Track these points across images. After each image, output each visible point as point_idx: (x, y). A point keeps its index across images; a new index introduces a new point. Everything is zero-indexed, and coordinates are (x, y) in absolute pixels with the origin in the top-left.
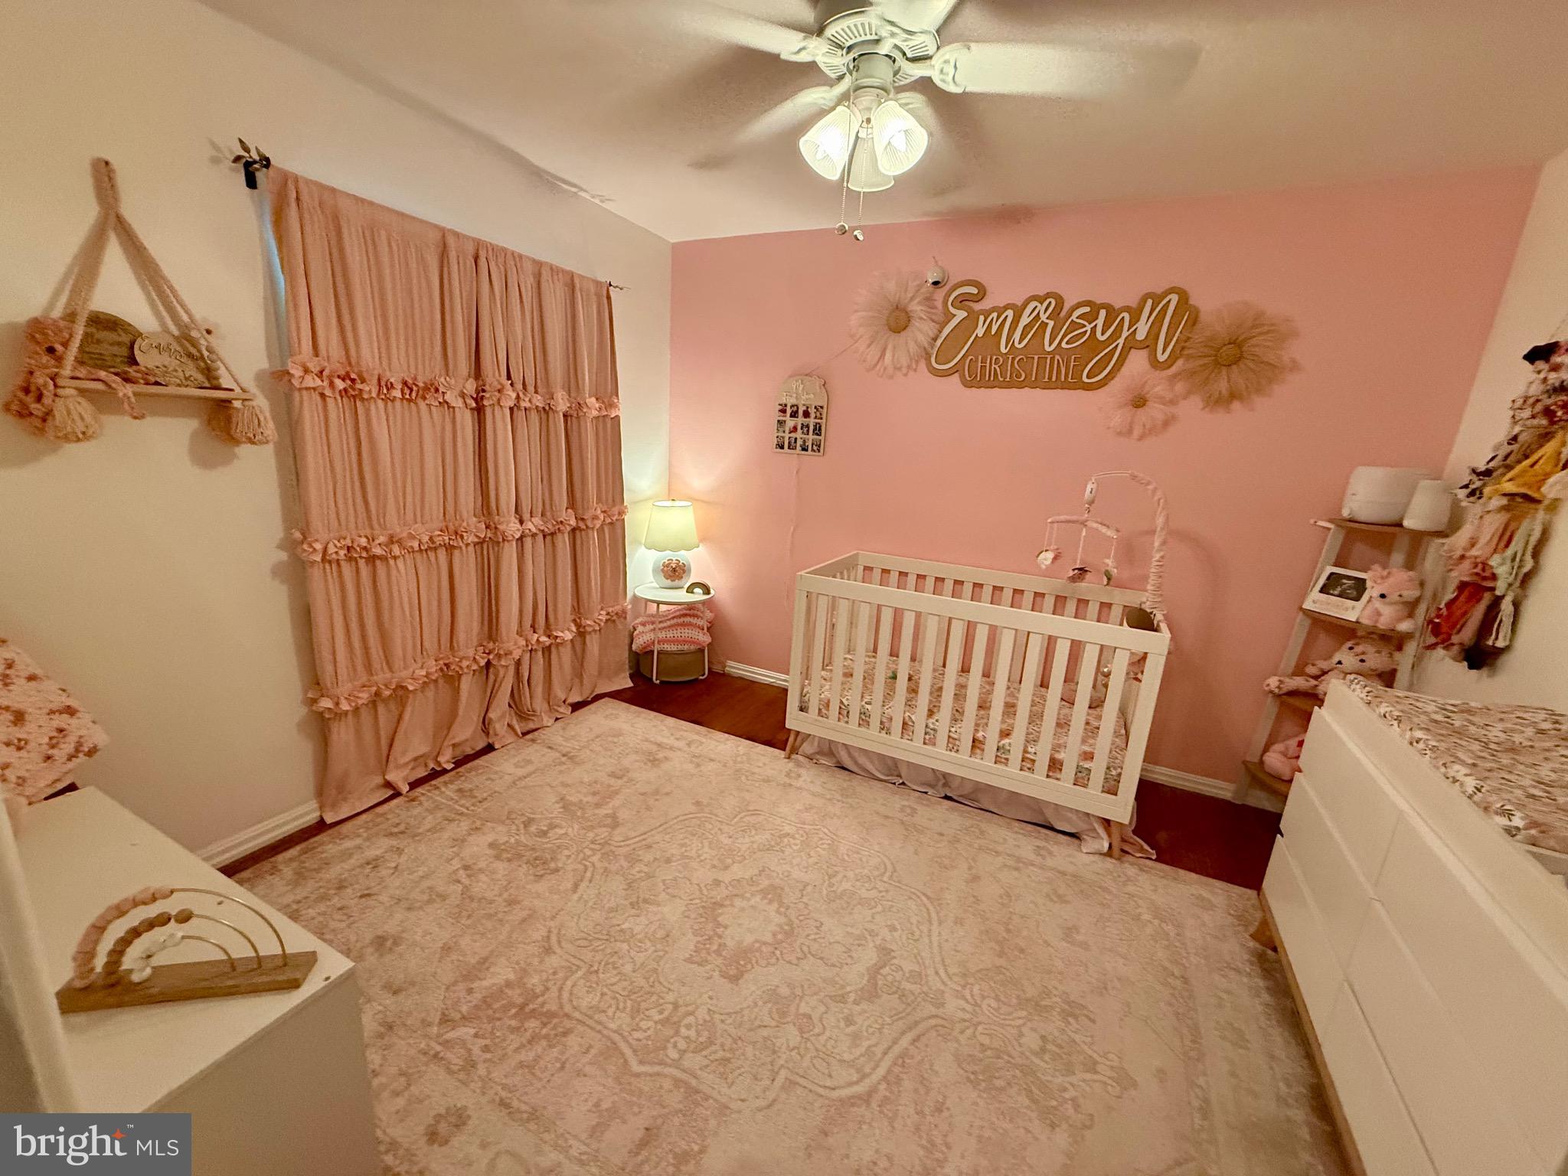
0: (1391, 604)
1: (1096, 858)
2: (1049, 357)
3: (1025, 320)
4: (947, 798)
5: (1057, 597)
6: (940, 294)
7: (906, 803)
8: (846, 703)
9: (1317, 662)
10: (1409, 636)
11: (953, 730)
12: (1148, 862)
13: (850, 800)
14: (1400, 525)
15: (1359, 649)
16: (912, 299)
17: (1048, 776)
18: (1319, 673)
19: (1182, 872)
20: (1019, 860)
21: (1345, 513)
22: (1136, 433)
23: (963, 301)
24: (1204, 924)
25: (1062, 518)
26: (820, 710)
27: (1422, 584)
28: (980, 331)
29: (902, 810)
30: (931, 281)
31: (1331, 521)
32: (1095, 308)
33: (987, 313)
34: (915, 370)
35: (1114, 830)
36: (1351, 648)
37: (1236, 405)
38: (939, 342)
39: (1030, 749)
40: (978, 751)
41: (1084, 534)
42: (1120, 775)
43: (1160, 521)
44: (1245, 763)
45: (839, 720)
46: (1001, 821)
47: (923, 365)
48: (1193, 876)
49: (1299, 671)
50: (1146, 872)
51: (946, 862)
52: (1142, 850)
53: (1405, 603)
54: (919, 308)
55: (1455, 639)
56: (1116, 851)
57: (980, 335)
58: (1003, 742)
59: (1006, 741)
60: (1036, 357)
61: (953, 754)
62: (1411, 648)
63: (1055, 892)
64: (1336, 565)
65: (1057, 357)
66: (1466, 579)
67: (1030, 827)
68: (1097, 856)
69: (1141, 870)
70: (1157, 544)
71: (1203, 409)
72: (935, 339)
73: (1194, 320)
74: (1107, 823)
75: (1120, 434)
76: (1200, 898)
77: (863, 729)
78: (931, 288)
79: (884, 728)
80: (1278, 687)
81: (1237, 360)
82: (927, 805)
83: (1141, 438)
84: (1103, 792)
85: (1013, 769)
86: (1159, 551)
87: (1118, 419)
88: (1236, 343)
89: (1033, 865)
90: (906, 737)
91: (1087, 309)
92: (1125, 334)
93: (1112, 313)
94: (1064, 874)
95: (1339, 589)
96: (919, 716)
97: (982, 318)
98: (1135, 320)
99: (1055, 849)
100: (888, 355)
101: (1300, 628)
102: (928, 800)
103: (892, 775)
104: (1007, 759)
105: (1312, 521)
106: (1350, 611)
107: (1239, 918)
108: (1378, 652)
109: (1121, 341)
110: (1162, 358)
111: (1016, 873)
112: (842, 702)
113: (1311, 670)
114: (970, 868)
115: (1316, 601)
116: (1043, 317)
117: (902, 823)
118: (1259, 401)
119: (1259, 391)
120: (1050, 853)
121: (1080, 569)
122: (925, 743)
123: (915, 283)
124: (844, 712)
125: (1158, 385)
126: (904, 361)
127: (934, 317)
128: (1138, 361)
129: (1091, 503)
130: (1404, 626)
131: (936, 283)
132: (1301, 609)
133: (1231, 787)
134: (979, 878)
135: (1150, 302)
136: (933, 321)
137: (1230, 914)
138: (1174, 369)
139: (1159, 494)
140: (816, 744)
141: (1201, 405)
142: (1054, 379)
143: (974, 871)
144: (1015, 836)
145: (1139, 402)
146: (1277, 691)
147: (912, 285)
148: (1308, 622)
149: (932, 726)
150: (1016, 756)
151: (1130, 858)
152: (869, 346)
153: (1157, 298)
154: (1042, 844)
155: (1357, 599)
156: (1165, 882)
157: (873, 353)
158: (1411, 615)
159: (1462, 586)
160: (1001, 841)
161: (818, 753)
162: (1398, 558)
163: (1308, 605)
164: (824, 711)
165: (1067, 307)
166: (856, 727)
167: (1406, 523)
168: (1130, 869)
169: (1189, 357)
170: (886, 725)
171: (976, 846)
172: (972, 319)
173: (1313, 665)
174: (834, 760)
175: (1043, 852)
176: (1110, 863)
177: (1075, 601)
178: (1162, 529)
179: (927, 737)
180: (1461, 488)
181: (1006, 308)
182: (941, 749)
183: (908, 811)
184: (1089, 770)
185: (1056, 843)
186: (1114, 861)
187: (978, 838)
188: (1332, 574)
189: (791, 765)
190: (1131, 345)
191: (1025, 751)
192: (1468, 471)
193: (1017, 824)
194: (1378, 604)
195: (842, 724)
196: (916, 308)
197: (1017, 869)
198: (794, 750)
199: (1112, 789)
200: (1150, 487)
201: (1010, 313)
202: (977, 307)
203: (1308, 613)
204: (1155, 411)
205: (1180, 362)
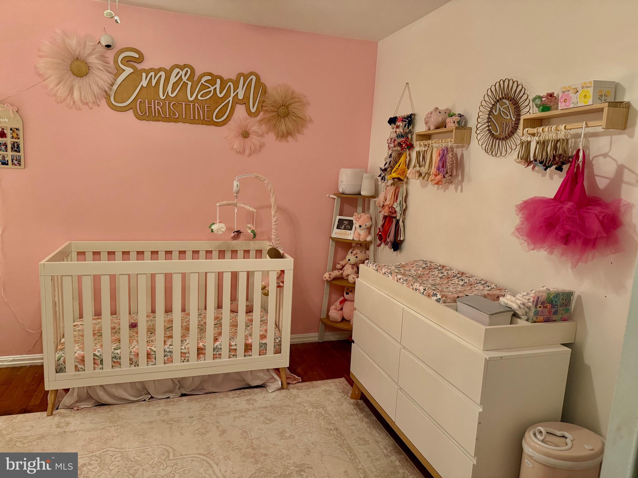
0: (363, 229)
1: (276, 393)
2: (192, 104)
3: (173, 80)
4: (183, 395)
5: (219, 251)
6: (110, 54)
7: (159, 409)
8: (98, 354)
9: (339, 262)
10: (371, 242)
11: (183, 347)
12: (299, 384)
13: (119, 423)
14: (360, 194)
15: (354, 252)
16: (90, 54)
17: (245, 356)
18: (341, 267)
19: (314, 382)
20: (241, 411)
21: (341, 191)
22: (247, 152)
23: (128, 61)
24: (332, 402)
25: (225, 202)
26: (76, 366)
27: (371, 219)
28: (144, 83)
29: (159, 413)
30: (104, 44)
31: (335, 195)
32: (213, 79)
33: (148, 72)
34: (99, 106)
35: (283, 374)
36: (352, 253)
37: (290, 138)
38: (115, 87)
39: (232, 344)
40: (202, 356)
41: (236, 211)
42: (280, 341)
43: (272, 200)
44: (321, 319)
45: (94, 369)
46: (221, 395)
47: (104, 102)
48: (320, 382)
49: (334, 268)
50: (301, 389)
51: (203, 430)
52: (295, 379)
53: (368, 228)
54: (96, 61)
55: (388, 240)
56: (285, 384)
57: (145, 85)
58: (216, 345)
59: (217, 343)
60: (184, 104)
61: (185, 363)
62: (372, 247)
63: (266, 418)
64: (339, 215)
65: (196, 105)
66: (386, 214)
67: (238, 392)
68: (277, 392)
69: (298, 389)
70: (273, 213)
71: (276, 139)
72: (112, 85)
73: (265, 91)
74: (277, 370)
75: (239, 152)
76: (325, 391)
77: (116, 369)
78: (105, 49)
79: (133, 362)
80: (330, 277)
81: (287, 115)
82: (173, 405)
83: (250, 155)
84: (274, 353)
85: (225, 359)
86: (274, 216)
87: (237, 144)
88: (286, 106)
89: (249, 410)
90: (150, 363)
91: (210, 78)
92: (232, 95)
93: (224, 83)
94: (266, 408)
95: (343, 226)
96: (159, 347)
97: (144, 75)
98: (236, 88)
99: (255, 397)
100: (76, 94)
101: (332, 247)
102: (172, 401)
103: (142, 395)
104: (220, 354)
105: (328, 195)
106: (349, 235)
107: (343, 392)
108: (361, 252)
109: (231, 99)
110: (253, 110)
111: (243, 419)
112: (95, 355)
113: (339, 266)
114: (218, 428)
115: (337, 233)
116: (185, 79)
117: (164, 421)
118: (299, 136)
119: (299, 132)
120: (255, 400)
121: (237, 232)
122: (165, 363)
123: (91, 44)
124: (98, 361)
125: (254, 126)
126: (90, 99)
127: (110, 70)
128: (240, 110)
129: (237, 193)
130: (369, 239)
131: (108, 46)
132: (331, 237)
134: (225, 430)
135: (242, 78)
136: (109, 72)
137: (340, 392)
138: (259, 118)
139: (270, 186)
140: (75, 394)
141: (275, 138)
142: (197, 118)
143: (220, 428)
144: (233, 400)
145: (245, 135)
146: (329, 279)
147: (90, 44)
148: (334, 244)
149: (168, 350)
150: (225, 351)
151: (291, 386)
152: (58, 84)
153: (246, 77)
154: (249, 397)
155: (351, 229)
156: (309, 390)
157: (62, 91)
158: (370, 233)
159: (385, 217)
160: (227, 406)
161: (77, 402)
162: (360, 209)
163: (334, 235)
164: (80, 366)
165: (198, 74)
166: (110, 370)
167: (362, 193)
168: (294, 391)
169: (266, 111)
170: (134, 360)
171: (214, 414)
172: (137, 74)
173: (339, 264)
174: (93, 401)
175: (251, 402)
176: (284, 392)
177: (230, 252)
178: (274, 204)
179: (166, 358)
180: (379, 176)
181: (160, 70)
182: (177, 363)
183: (163, 412)
184: (265, 344)
185: (255, 394)
186: (285, 390)
187: (213, 410)
188: (339, 219)
189: (56, 419)
190: (236, 101)
191: (230, 345)
192: (379, 169)
193: (230, 393)
194: (358, 230)
195: (98, 371)
196: (93, 60)
197: (242, 416)
198: (56, 407)
199: (278, 351)
200: (266, 182)
201: (163, 74)
202: (139, 67)
203: (334, 239)
204: (254, 140)
205: (262, 114)
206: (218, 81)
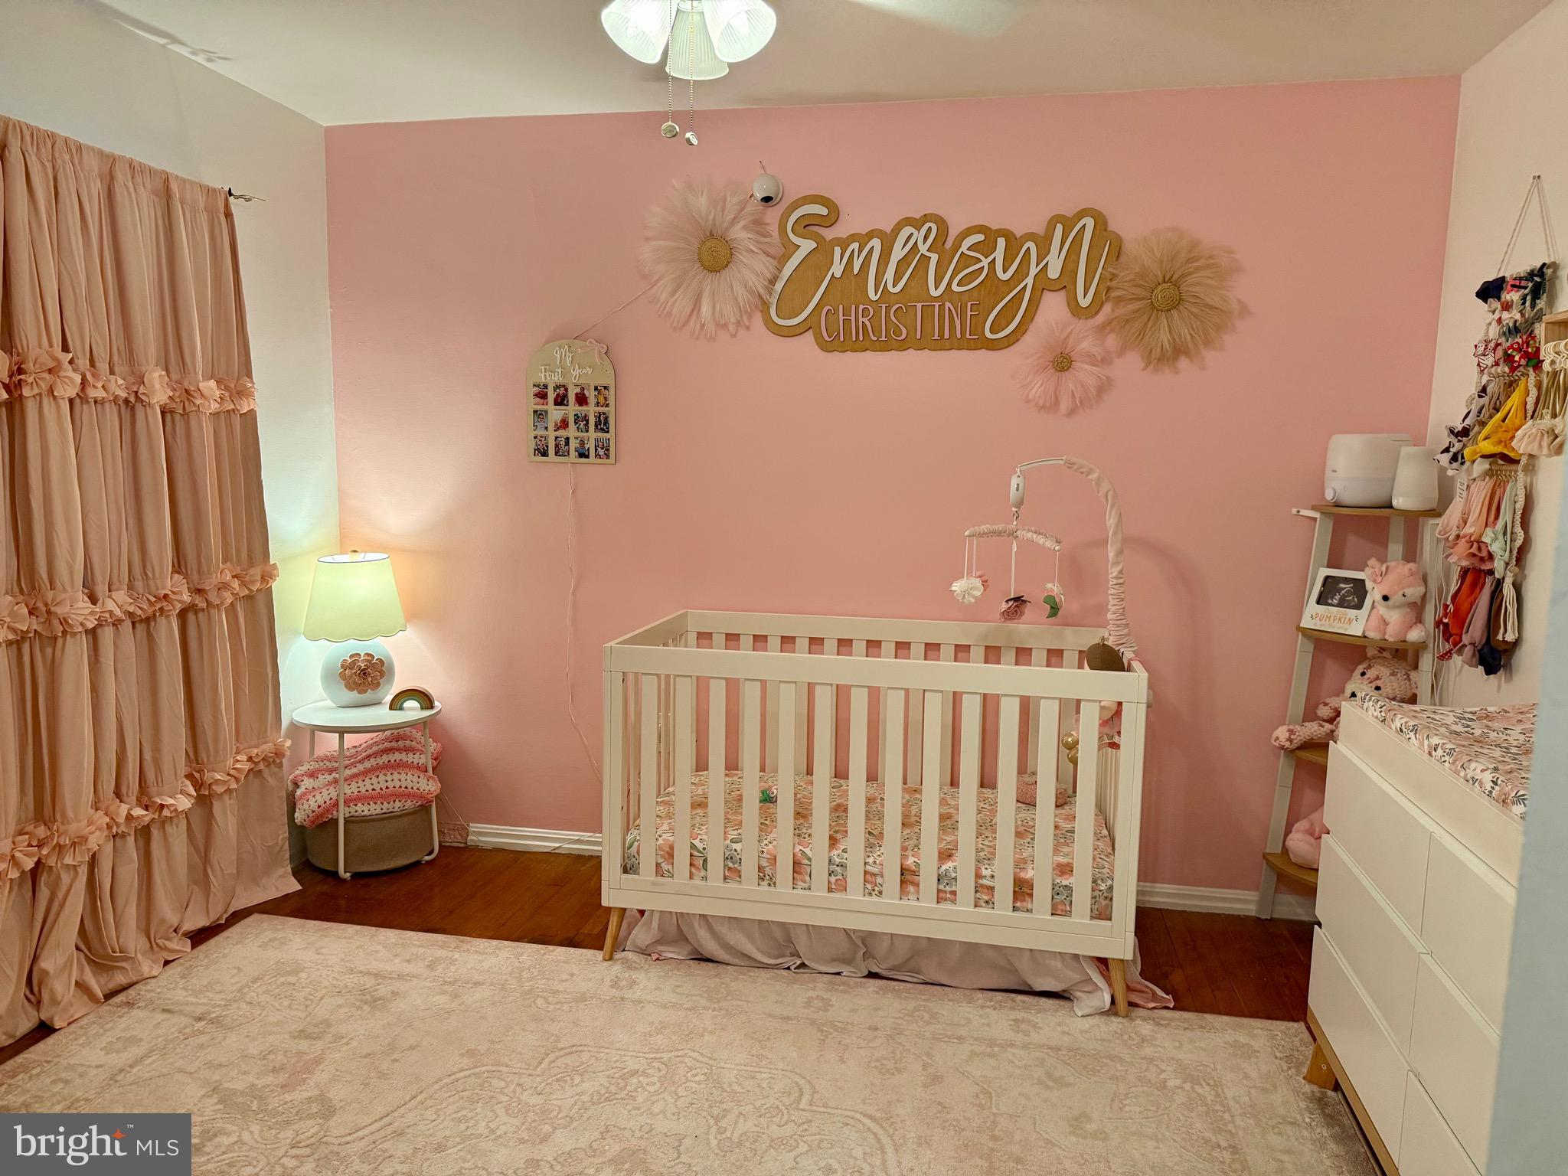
0: (1395, 607)
1: (1096, 1020)
2: (937, 304)
3: (898, 253)
4: (872, 975)
5: (987, 647)
6: (773, 215)
7: (811, 994)
8: (700, 846)
9: (1328, 700)
10: (1420, 647)
11: (870, 860)
12: (1165, 1013)
13: (723, 1004)
14: (1391, 507)
15: (1371, 674)
16: (734, 221)
17: (1015, 909)
18: (1333, 715)
19: (1210, 1017)
20: (992, 1043)
21: (1329, 496)
22: (1065, 404)
23: (807, 225)
24: (1246, 1077)
25: (984, 528)
26: (658, 865)
28: (837, 269)
29: (809, 1003)
30: (759, 196)
31: (1314, 508)
32: (990, 236)
33: (844, 243)
34: (748, 328)
35: (1116, 974)
36: (1363, 674)
37: (1183, 363)
38: (779, 286)
39: (984, 872)
40: (911, 888)
41: (1015, 548)
42: (1111, 888)
43: (1111, 521)
44: (1264, 856)
45: (691, 877)
46: (959, 993)
47: (758, 320)
48: (1226, 1019)
49: (1310, 715)
50: (1167, 1026)
51: (890, 1064)
52: (1154, 997)
53: (1413, 605)
54: (744, 235)
55: (1466, 639)
56: (1121, 1003)
57: (838, 275)
58: (944, 867)
59: (948, 865)
60: (919, 305)
61: (874, 899)
62: (1427, 662)
63: (1049, 1075)
64: (1329, 566)
65: (948, 304)
66: (1465, 563)
67: (999, 996)
68: (1097, 1017)
69: (1158, 1024)
70: (1111, 554)
71: (1145, 369)
72: (773, 282)
73: (1117, 252)
74: (1103, 962)
75: (1042, 408)
76: (1236, 1045)
77: (732, 885)
78: (761, 207)
79: (765, 875)
80: (1290, 740)
81: (1176, 303)
82: (844, 992)
83: (1071, 413)
84: (1092, 918)
85: (964, 906)
86: (1115, 563)
87: (1038, 388)
88: (1172, 281)
89: (1012, 1045)
90: (801, 884)
91: (980, 237)
92: (1034, 270)
93: (1014, 243)
94: (1058, 1049)
95: (1338, 597)
96: (817, 850)
97: (837, 251)
98: (1043, 252)
99: (1038, 1019)
100: (705, 308)
101: (1303, 655)
102: (843, 983)
103: (783, 956)
104: (954, 893)
105: (1294, 511)
106: (1353, 623)
107: (1288, 1059)
108: (1393, 674)
109: (1029, 280)
110: (1084, 302)
111: (992, 1062)
112: (693, 846)
113: (1324, 712)
114: (925, 1067)
115: (1316, 616)
116: (923, 249)
117: (813, 1022)
118: (1209, 355)
119: (1208, 343)
120: (1035, 1026)
121: (1016, 599)
122: (830, 890)
123: (736, 199)
124: (698, 861)
125: (1085, 340)
126: (730, 315)
127: (770, 250)
128: (1053, 306)
129: (1019, 504)
130: (1415, 635)
131: (767, 199)
132: (1299, 629)
133: (1253, 896)
134: (942, 1077)
135: (1059, 228)
136: (768, 255)
137: (1276, 1058)
138: (1100, 318)
139: (1105, 486)
140: (655, 925)
141: (1142, 365)
142: (947, 336)
143: (931, 1070)
144: (981, 1012)
145: (1062, 363)
146: (1287, 745)
147: (732, 201)
148: (1310, 647)
149: (838, 861)
150: (965, 886)
151: (1140, 1012)
152: (674, 292)
153: (1068, 223)
154: (1020, 1015)
155: (1359, 606)
156: (1188, 1034)
157: (681, 304)
159: (1464, 573)
160: (963, 1022)
161: (658, 942)
162: (1396, 549)
163: (1306, 623)
164: (665, 866)
165: (953, 233)
166: (720, 884)
167: (1395, 503)
168: (1145, 1028)
169: (1119, 301)
170: (768, 871)
171: (928, 1035)
172: (823, 250)
173: (1326, 704)
174: (689, 948)
175: (1023, 1026)
176: (1116, 1023)
178: (1115, 533)
179: (833, 879)
180: (1442, 453)
181: (871, 235)
182: (855, 894)
183: (818, 1003)
184: (1069, 888)
185: (1039, 1011)
186: (1120, 1020)
187: (928, 1023)
188: (1327, 578)
189: (616, 969)
190: (1043, 284)
191: (978, 876)
192: (1446, 432)
193: (979, 995)
194: (1382, 609)
195: (697, 882)
196: (740, 234)
197: (991, 1055)
198: (619, 946)
199: (1103, 912)
200: (1094, 476)
201: (876, 243)
202: (829, 234)
203: (1307, 633)
204: (1085, 374)
205: (1107, 308)
206: (1001, 243)
